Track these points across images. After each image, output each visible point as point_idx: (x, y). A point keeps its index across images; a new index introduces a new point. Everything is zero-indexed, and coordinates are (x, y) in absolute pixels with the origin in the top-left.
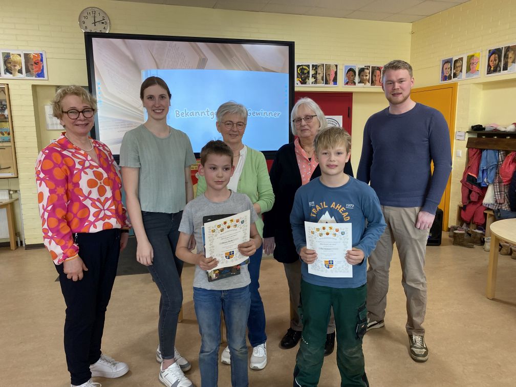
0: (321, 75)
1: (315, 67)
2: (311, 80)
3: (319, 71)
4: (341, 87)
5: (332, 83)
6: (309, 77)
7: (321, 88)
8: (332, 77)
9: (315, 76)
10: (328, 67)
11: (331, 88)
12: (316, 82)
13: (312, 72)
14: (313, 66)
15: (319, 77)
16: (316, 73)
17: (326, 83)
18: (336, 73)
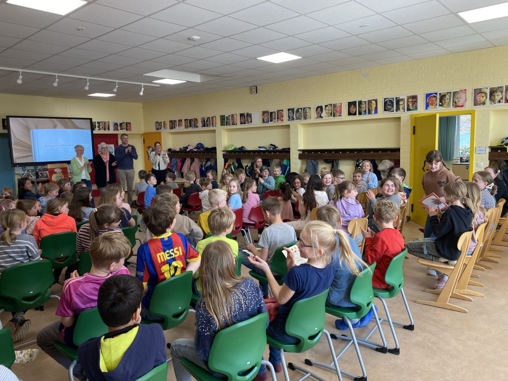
1: (99, 123)
2: (97, 128)
3: (101, 124)
4: (112, 131)
5: (107, 130)
6: (95, 127)
7: (102, 132)
8: (107, 127)
9: (99, 127)
10: (105, 123)
11: (107, 132)
12: (99, 129)
13: (97, 125)
14: (98, 122)
15: (101, 127)
16: (99, 125)
17: (105, 130)
18: (109, 125)
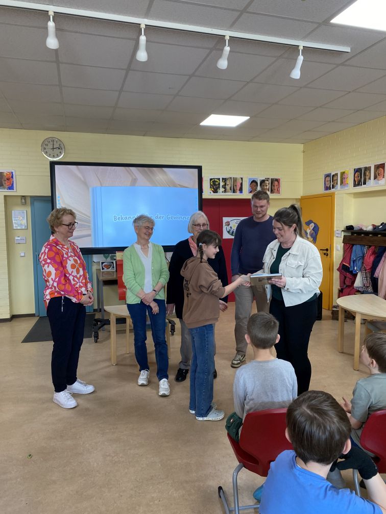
0: (230, 186)
1: (225, 180)
5: (238, 192)
9: (224, 187)
13: (222, 184)
17: (234, 192)
18: (242, 184)
